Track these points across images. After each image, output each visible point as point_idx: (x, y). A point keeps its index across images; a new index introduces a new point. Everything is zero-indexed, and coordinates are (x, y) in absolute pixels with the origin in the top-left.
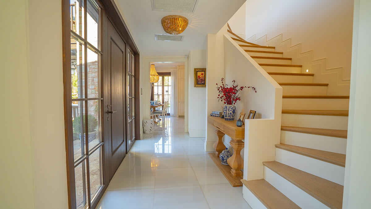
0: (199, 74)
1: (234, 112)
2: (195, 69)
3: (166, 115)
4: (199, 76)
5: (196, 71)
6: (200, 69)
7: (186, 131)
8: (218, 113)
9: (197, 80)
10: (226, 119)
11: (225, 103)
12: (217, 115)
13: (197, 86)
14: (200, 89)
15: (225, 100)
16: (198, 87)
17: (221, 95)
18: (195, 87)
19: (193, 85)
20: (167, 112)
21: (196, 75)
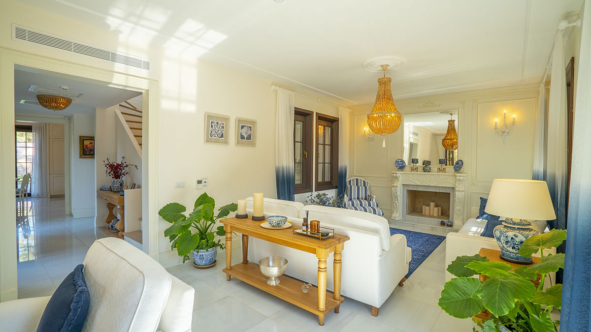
0: (86, 143)
1: (121, 185)
2: (81, 137)
3: (25, 195)
4: (87, 146)
5: (82, 139)
6: (88, 137)
7: (67, 213)
8: (109, 187)
9: (84, 149)
10: (114, 192)
11: (113, 178)
12: (107, 189)
13: (84, 156)
14: (87, 161)
15: (112, 175)
16: (85, 158)
17: (109, 171)
18: (81, 157)
19: (78, 155)
20: (27, 190)
21: (82, 144)
